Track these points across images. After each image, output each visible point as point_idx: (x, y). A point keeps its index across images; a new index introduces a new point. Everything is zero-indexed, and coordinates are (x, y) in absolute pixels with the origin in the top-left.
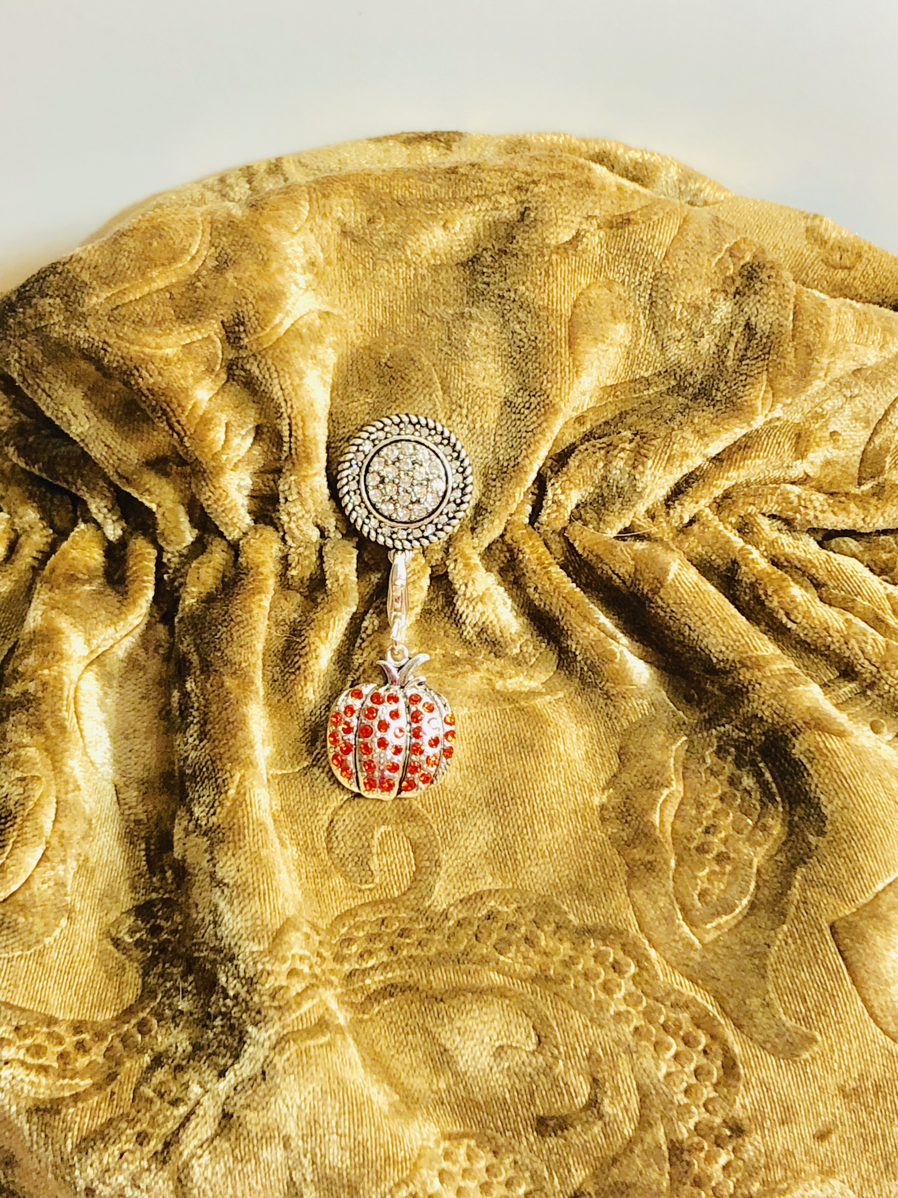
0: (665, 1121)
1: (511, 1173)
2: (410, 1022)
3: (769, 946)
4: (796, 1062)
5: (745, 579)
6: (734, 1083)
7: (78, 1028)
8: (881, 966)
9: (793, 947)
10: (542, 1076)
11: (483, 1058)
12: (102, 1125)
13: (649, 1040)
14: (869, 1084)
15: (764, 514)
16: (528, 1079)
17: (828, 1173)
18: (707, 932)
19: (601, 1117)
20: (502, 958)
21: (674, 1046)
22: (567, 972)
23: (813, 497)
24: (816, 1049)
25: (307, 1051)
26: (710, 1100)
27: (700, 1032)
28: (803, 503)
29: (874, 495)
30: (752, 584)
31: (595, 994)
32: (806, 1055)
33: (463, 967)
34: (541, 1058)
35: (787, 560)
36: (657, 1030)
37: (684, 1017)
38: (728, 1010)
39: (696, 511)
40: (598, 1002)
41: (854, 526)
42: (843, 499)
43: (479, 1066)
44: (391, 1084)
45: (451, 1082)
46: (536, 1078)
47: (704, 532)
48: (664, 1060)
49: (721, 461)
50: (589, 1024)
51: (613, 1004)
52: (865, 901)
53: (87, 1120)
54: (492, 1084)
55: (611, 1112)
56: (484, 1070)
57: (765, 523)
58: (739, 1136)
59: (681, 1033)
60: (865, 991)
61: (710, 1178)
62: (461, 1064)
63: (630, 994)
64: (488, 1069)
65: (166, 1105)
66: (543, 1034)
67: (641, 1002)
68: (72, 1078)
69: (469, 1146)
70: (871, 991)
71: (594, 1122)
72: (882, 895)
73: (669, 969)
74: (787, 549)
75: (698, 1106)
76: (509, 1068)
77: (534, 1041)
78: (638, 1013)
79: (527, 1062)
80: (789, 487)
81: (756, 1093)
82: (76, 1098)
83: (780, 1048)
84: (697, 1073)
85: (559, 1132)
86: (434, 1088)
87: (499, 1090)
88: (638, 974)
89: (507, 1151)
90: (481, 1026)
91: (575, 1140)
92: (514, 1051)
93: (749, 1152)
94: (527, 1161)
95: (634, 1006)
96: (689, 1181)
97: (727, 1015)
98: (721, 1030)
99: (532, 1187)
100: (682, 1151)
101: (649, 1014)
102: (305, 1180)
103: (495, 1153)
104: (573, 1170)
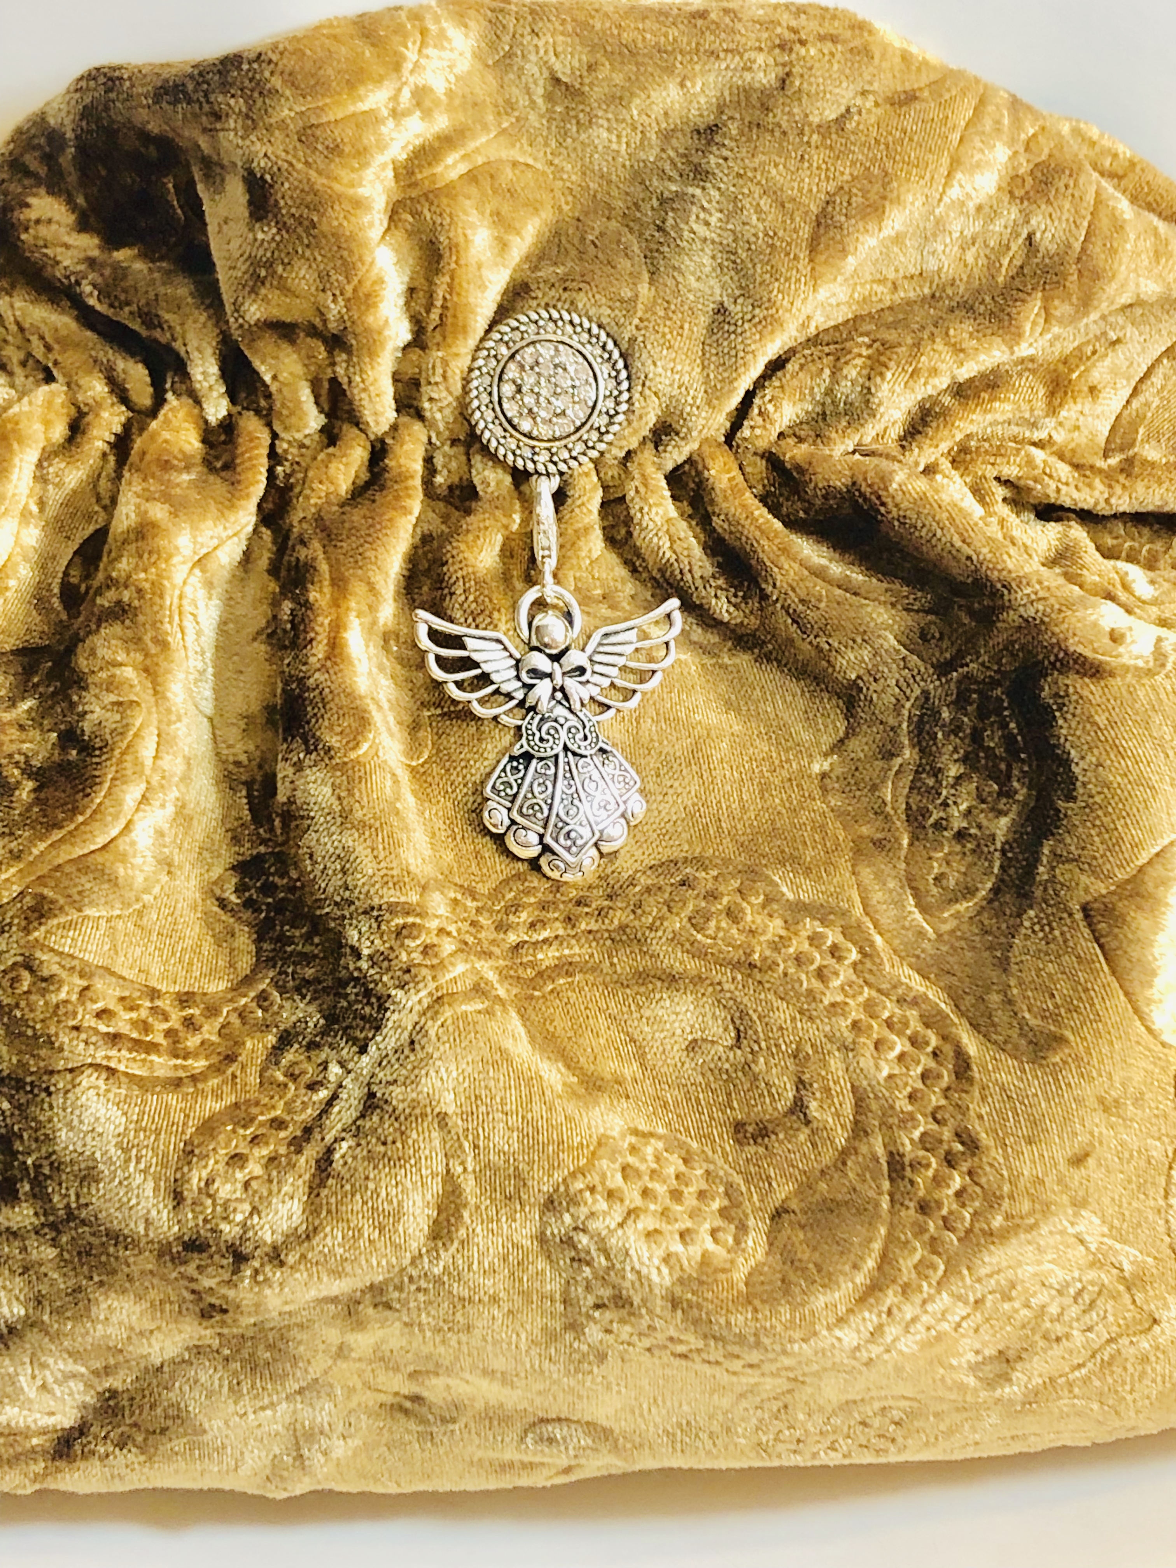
0: (884, 1129)
1: (704, 1186)
3: (1013, 936)
4: (1042, 1066)
6: (967, 1088)
7: (184, 1001)
9: (1040, 935)
10: (740, 1074)
11: (674, 1052)
13: (869, 1037)
16: (725, 1077)
18: (943, 921)
19: (808, 1123)
20: (698, 936)
21: (900, 1045)
22: (775, 956)
24: (1068, 1051)
25: (464, 1018)
26: (938, 1107)
27: (929, 1031)
29: (1121, 470)
31: (807, 982)
33: (651, 947)
34: (739, 1054)
36: (880, 1027)
37: (913, 1014)
38: (963, 1008)
40: (810, 992)
43: (669, 1061)
44: (568, 1066)
45: (637, 1076)
46: (733, 1076)
48: (886, 1060)
49: (966, 398)
50: (798, 1016)
51: (828, 994)
52: (1125, 878)
54: (684, 1081)
55: (819, 1118)
56: (675, 1065)
58: (974, 1154)
59: (908, 1032)
60: (1128, 983)
61: (939, 1205)
63: (849, 983)
64: (679, 1065)
65: (302, 1089)
66: (742, 1028)
67: (861, 993)
69: (657, 1148)
70: (1136, 983)
71: (799, 1129)
72: (1149, 867)
73: (896, 960)
75: (924, 1115)
76: (703, 1064)
77: (732, 1035)
78: (859, 1005)
79: (725, 1057)
81: (995, 1101)
83: (1023, 1050)
84: (924, 1077)
85: (760, 1140)
88: (861, 962)
89: (700, 1161)
90: (672, 1017)
91: (777, 1149)
92: (710, 1046)
93: (988, 1177)
94: (721, 1173)
95: (854, 996)
96: (912, 1205)
97: (962, 1014)
98: (954, 1030)
99: (726, 1202)
100: (903, 1169)
101: (869, 1007)
102: (465, 1169)
103: (685, 1161)
104: (774, 1184)
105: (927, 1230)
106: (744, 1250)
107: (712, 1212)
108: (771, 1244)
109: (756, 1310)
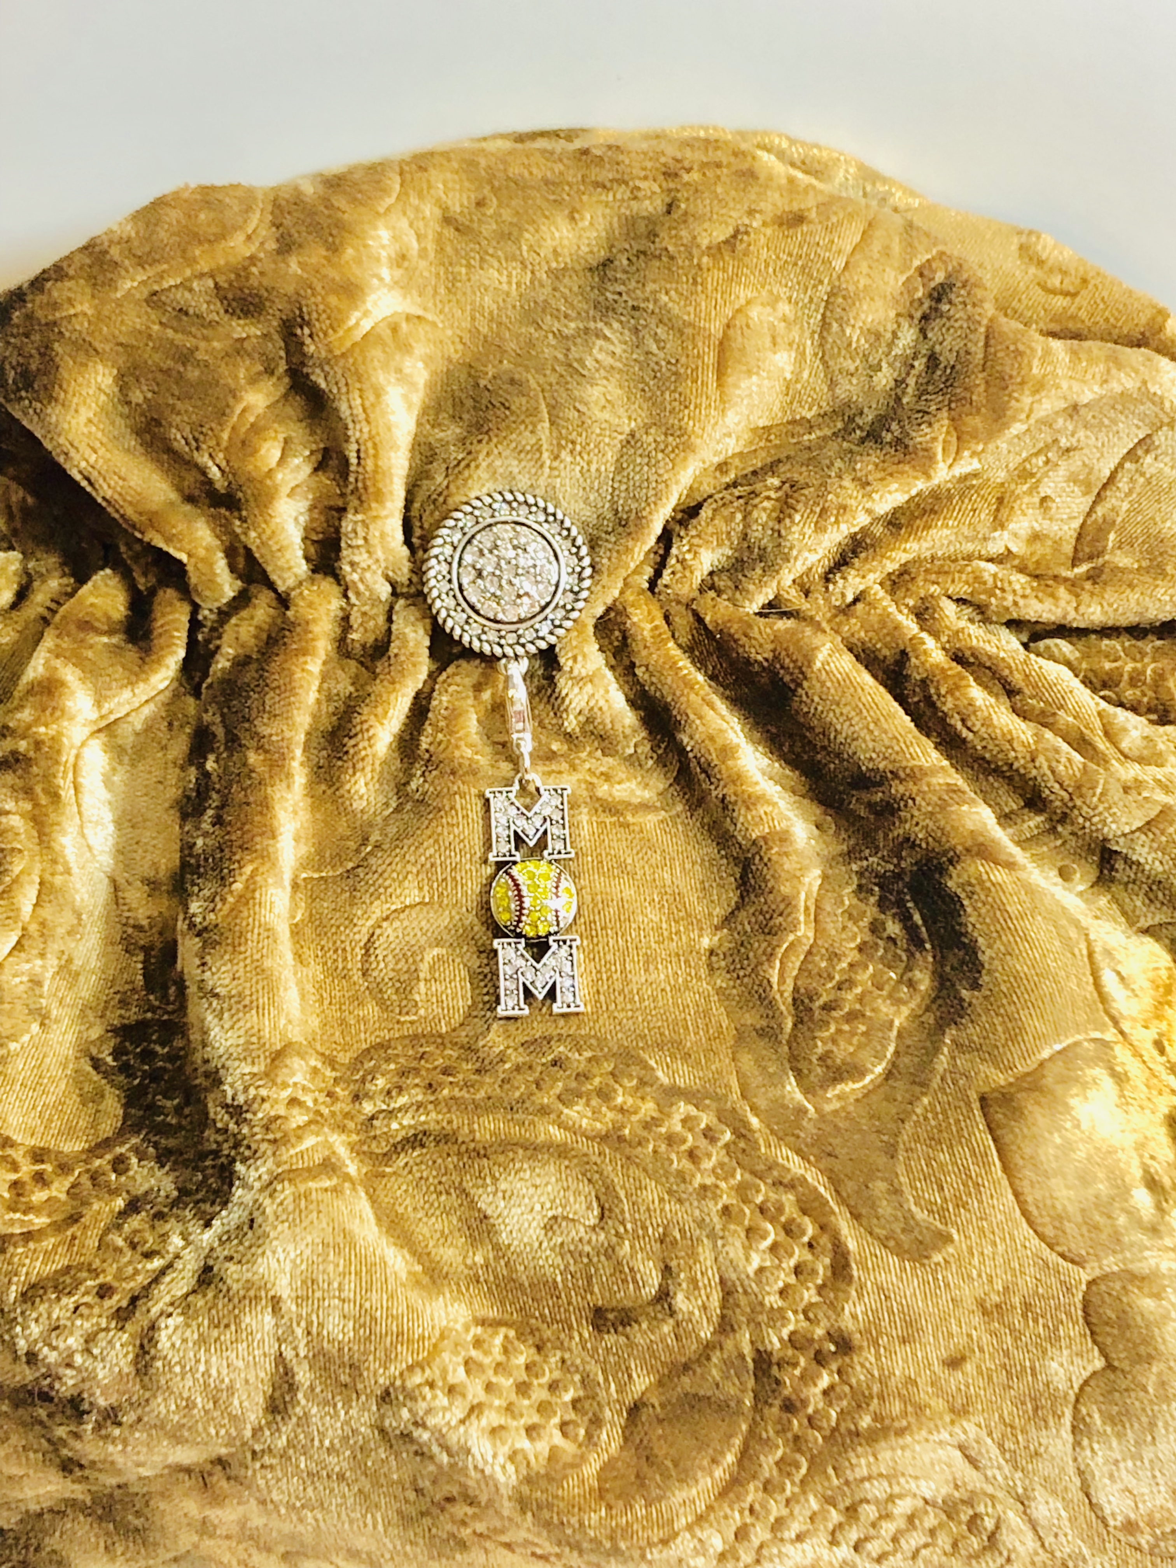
0: (752, 1325)
1: (557, 1375)
2: (444, 1179)
3: (903, 1121)
4: (923, 1265)
5: (915, 674)
6: (843, 1286)
7: (38, 1155)
8: (1040, 1151)
9: (933, 1123)
10: (603, 1258)
11: (531, 1231)
12: (56, 1272)
13: (740, 1223)
14: (1016, 1301)
15: (949, 597)
16: (585, 1260)
17: (959, 1411)
18: (829, 1100)
19: (672, 1313)
20: (566, 1111)
21: (772, 1234)
22: (645, 1134)
23: (1013, 578)
24: (951, 1250)
25: (307, 1195)
26: (811, 1305)
27: (807, 1220)
28: (999, 584)
29: (1088, 579)
30: (923, 681)
31: (678, 1162)
32: (937, 1258)
33: (516, 1116)
34: (602, 1236)
35: (973, 655)
36: (752, 1213)
37: (788, 1199)
38: (844, 1194)
39: (862, 587)
40: (680, 1172)
41: (1064, 617)
42: (1050, 582)
43: (526, 1240)
44: (413, 1253)
45: (491, 1256)
46: (595, 1260)
47: (869, 613)
48: (757, 1251)
49: (899, 527)
50: (666, 1197)
51: (699, 1176)
52: (1027, 1070)
53: (38, 1264)
54: (541, 1262)
55: (685, 1309)
56: (531, 1245)
57: (949, 608)
58: (846, 1354)
59: (783, 1219)
60: (1017, 1181)
61: (805, 1403)
62: (504, 1235)
63: (721, 1165)
64: (536, 1245)
65: (138, 1257)
66: (607, 1206)
67: (733, 1176)
68: (25, 1213)
69: (506, 1337)
70: (1026, 1183)
71: (663, 1320)
72: (1049, 1065)
73: (772, 1139)
74: (974, 642)
75: (795, 1312)
76: (562, 1244)
77: (596, 1213)
78: (731, 1188)
79: (586, 1238)
80: (983, 564)
81: (871, 1300)
82: (28, 1236)
83: (906, 1247)
84: (798, 1270)
85: (620, 1329)
86: (469, 1262)
87: (549, 1271)
88: (734, 1143)
89: (555, 1348)
90: (532, 1190)
91: (639, 1339)
92: (571, 1225)
93: (859, 1376)
94: (578, 1361)
95: (725, 1179)
96: (777, 1403)
97: (842, 1201)
98: (833, 1218)
99: (581, 1393)
100: (770, 1364)
101: (743, 1191)
102: (297, 1355)
103: (539, 1348)
104: (635, 1375)
105: (790, 1429)
106: (596, 1445)
107: (565, 1404)
108: (626, 1439)
109: (609, 1507)
